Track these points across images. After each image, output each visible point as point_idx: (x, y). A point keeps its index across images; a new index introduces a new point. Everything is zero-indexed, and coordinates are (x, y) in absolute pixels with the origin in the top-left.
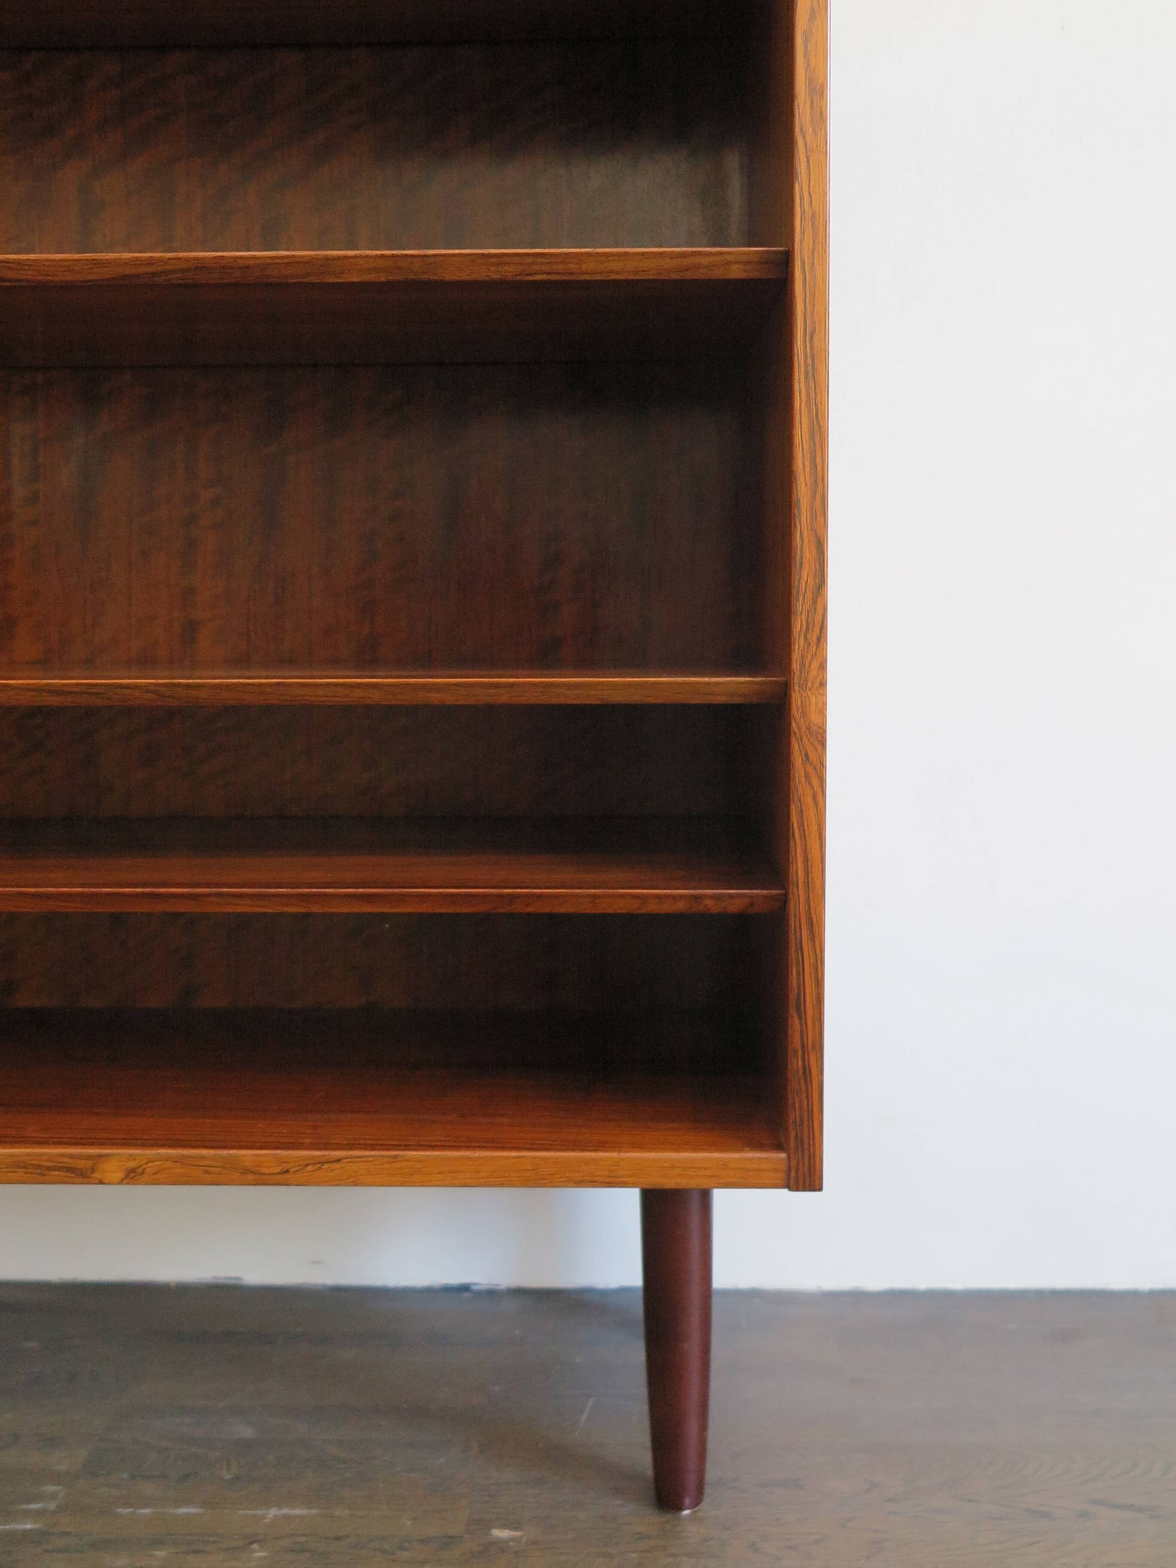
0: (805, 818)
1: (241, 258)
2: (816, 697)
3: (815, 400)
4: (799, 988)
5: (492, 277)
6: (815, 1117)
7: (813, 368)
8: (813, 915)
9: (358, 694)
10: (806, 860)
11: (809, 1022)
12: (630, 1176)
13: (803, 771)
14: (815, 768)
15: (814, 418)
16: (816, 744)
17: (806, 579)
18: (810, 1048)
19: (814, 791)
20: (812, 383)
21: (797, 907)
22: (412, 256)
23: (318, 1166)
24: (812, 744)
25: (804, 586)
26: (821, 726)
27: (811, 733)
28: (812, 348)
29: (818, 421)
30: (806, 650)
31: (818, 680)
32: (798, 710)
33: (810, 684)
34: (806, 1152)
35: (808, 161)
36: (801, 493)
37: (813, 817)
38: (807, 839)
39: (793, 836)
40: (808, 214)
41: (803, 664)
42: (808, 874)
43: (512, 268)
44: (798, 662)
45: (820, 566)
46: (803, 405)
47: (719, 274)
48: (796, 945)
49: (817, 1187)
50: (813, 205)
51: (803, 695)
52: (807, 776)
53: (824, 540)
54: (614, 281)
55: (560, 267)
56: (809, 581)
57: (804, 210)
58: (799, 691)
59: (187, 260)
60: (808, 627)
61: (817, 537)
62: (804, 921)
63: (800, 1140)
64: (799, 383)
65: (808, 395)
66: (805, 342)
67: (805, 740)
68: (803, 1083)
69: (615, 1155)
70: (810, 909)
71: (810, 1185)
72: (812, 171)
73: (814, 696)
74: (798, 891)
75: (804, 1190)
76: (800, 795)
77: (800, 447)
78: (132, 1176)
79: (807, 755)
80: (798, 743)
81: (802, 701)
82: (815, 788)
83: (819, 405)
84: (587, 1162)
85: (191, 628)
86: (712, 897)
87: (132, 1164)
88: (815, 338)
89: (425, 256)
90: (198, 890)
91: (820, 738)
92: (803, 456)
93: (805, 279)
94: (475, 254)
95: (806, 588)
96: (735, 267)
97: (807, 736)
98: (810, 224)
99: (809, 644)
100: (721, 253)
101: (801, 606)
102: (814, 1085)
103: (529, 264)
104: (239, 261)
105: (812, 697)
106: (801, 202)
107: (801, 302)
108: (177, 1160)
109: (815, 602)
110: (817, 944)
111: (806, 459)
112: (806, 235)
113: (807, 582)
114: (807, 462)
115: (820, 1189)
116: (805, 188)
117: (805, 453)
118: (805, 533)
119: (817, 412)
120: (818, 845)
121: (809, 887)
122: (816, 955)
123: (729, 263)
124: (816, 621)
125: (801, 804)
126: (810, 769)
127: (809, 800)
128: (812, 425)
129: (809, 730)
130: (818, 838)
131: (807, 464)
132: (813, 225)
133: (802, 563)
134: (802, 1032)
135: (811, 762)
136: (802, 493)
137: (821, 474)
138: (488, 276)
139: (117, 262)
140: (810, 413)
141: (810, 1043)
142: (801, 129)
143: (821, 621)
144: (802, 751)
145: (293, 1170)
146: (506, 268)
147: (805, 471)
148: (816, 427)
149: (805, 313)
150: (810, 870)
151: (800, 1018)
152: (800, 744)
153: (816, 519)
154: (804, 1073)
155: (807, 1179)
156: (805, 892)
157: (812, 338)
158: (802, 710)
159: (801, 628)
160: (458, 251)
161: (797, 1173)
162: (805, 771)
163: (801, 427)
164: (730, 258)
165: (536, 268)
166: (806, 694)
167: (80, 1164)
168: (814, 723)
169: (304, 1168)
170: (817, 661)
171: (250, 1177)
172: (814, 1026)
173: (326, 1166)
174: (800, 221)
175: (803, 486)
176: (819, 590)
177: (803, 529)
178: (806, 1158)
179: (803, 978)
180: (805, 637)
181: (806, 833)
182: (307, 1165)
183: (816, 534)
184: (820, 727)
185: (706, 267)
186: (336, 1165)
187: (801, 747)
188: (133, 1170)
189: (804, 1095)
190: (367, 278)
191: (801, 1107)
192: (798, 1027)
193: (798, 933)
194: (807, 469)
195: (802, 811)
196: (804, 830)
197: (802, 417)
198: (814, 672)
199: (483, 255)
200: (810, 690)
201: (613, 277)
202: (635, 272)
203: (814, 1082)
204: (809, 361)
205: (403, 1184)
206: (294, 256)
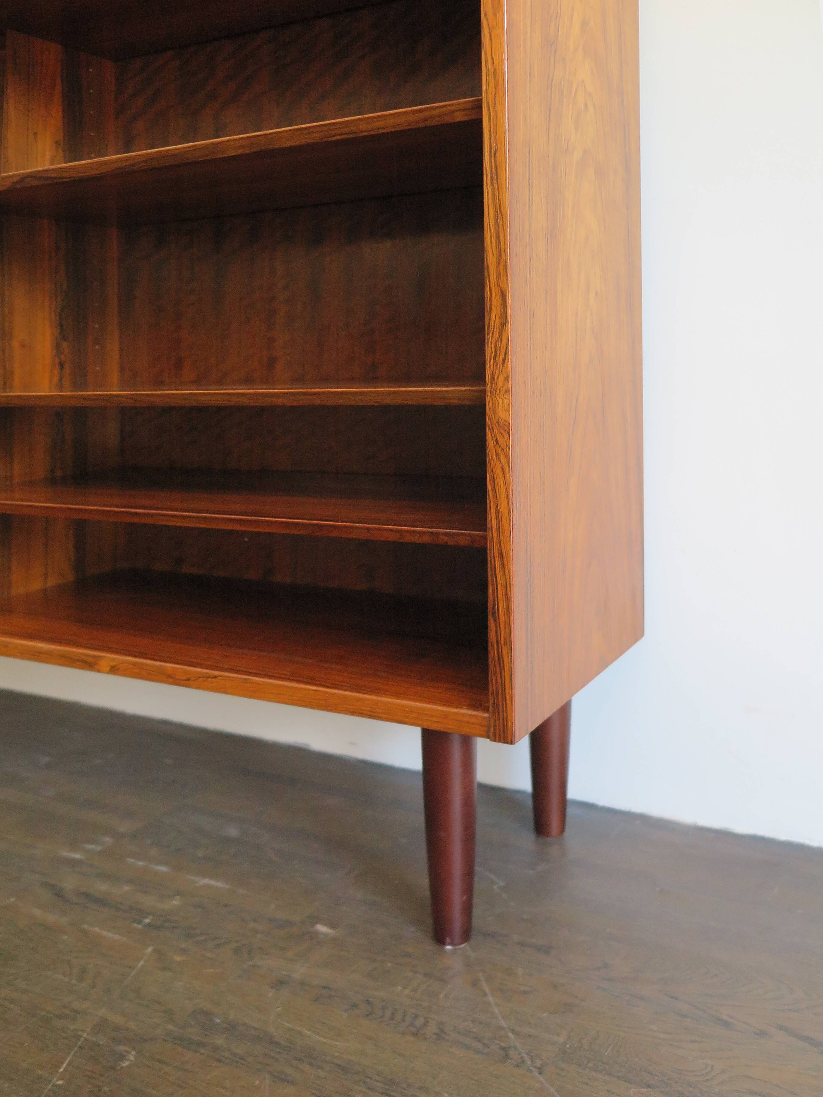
0: (496, 484)
1: (170, 150)
2: (503, 400)
3: (498, 197)
4: (494, 601)
5: (308, 141)
6: (507, 691)
7: (497, 175)
8: (503, 551)
9: (234, 399)
10: (497, 512)
11: (502, 625)
12: (383, 713)
13: (495, 451)
14: (503, 449)
15: (498, 209)
16: (503, 432)
17: (494, 319)
18: (503, 643)
19: (502, 465)
20: (496, 185)
21: (493, 545)
22: (259, 136)
23: (205, 679)
24: (500, 433)
25: (493, 325)
26: (507, 420)
27: (499, 425)
28: (495, 162)
29: (501, 211)
30: (495, 367)
31: (504, 388)
32: (490, 409)
33: (498, 391)
34: (501, 716)
35: (490, 35)
36: (489, 261)
37: (502, 483)
38: (498, 498)
39: (489, 496)
40: (491, 70)
41: (493, 378)
42: (499, 522)
43: (318, 135)
44: (490, 376)
45: (504, 310)
46: (490, 201)
47: (448, 119)
48: (491, 571)
49: (509, 741)
50: (494, 64)
51: (494, 399)
52: (497, 454)
53: (506, 292)
54: (383, 134)
55: (347, 130)
56: (496, 321)
57: (488, 68)
58: (491, 397)
59: (143, 155)
60: (496, 352)
61: (501, 290)
62: (496, 554)
63: (496, 706)
64: (487, 186)
65: (493, 194)
66: (490, 158)
67: (496, 430)
68: (497, 666)
69: (374, 698)
70: (501, 547)
71: (504, 739)
72: (493, 41)
73: (501, 400)
74: (492, 533)
75: (500, 741)
76: (493, 468)
77: (489, 230)
78: (113, 670)
79: (497, 440)
80: (491, 433)
81: (493, 403)
82: (503, 463)
83: (501, 200)
84: (358, 700)
85: (272, 362)
86: (445, 534)
87: (113, 664)
88: (498, 154)
89: (266, 134)
90: (151, 511)
91: (506, 428)
92: (491, 236)
93: (490, 115)
94: (293, 130)
95: (494, 326)
96: (457, 113)
97: (497, 427)
98: (493, 78)
99: (497, 364)
100: (444, 106)
101: (491, 339)
102: (505, 670)
103: (327, 131)
104: (170, 152)
105: (500, 400)
106: (486, 64)
107: (487, 131)
108: (135, 664)
109: (500, 335)
110: (507, 571)
111: (492, 238)
112: (490, 85)
113: (495, 322)
114: (493, 239)
115: (512, 743)
116: (489, 53)
117: (492, 233)
118: (493, 288)
119: (500, 205)
120: (506, 503)
121: (500, 532)
122: (506, 579)
123: (453, 111)
124: (502, 348)
125: (493, 474)
126: (499, 450)
127: (499, 471)
128: (497, 214)
129: (498, 423)
130: (505, 498)
131: (494, 241)
132: (495, 78)
133: (491, 309)
134: (496, 632)
135: (500, 445)
136: (491, 261)
137: (503, 247)
138: (306, 141)
139: (112, 161)
140: (495, 206)
141: (502, 639)
142: (485, 15)
143: (505, 348)
144: (494, 438)
145: (192, 679)
146: (315, 135)
147: (492, 246)
148: (500, 215)
149: (490, 139)
150: (500, 519)
151: (495, 620)
152: (492, 432)
153: (500, 278)
154: (499, 659)
155: (502, 733)
156: (497, 535)
157: (495, 154)
158: (493, 409)
159: (491, 353)
160: (283, 129)
161: (494, 729)
162: (496, 451)
163: (489, 216)
164: (453, 108)
165: (333, 133)
166: (496, 399)
167: (89, 659)
168: (502, 418)
169: (198, 679)
170: (503, 376)
171: (171, 680)
172: (505, 628)
173: (209, 679)
174: (485, 76)
175: (491, 255)
176: (503, 326)
177: (491, 285)
178: (501, 720)
179: (497, 595)
180: (494, 359)
181: (497, 494)
182: (200, 677)
183: (500, 288)
184: (505, 421)
185: (438, 116)
186: (214, 680)
187: (493, 435)
188: (113, 667)
189: (499, 676)
190: (239, 152)
191: (496, 682)
192: (494, 629)
193: (493, 563)
194: (494, 245)
195: (494, 478)
196: (496, 492)
197: (490, 209)
198: (501, 384)
199: (298, 129)
200: (498, 395)
201: (381, 131)
202: (394, 126)
203: (505, 667)
204: (494, 170)
205: (250, 697)
206: (196, 145)
